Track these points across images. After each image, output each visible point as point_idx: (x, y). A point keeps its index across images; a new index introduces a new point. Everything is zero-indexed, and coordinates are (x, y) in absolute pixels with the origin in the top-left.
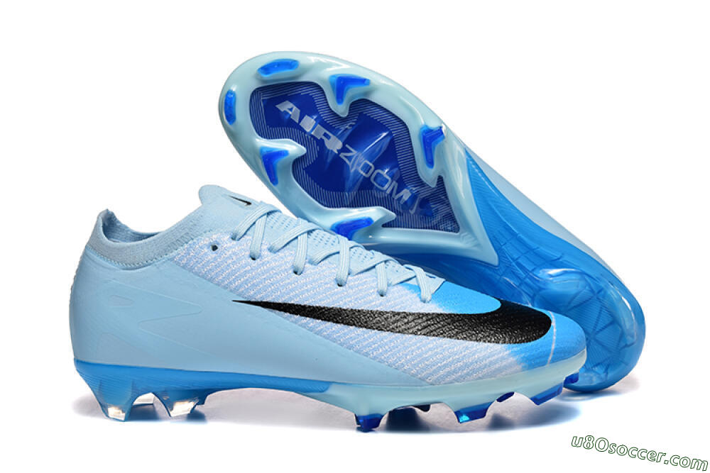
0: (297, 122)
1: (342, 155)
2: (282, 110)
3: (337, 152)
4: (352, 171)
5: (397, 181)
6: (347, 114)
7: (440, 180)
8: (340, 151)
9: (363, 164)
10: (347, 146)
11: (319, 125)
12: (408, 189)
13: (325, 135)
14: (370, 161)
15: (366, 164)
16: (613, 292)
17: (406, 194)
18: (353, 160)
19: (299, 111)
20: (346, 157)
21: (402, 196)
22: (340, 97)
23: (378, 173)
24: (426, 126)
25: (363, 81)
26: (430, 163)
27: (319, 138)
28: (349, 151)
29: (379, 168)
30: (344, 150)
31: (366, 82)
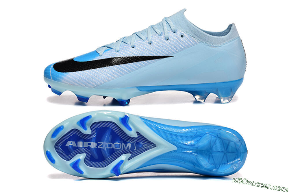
0: (76, 146)
1: (99, 147)
2: (69, 146)
3: (96, 147)
4: (105, 149)
5: (123, 143)
6: (91, 132)
7: (138, 133)
8: (97, 146)
9: (108, 145)
10: (98, 143)
11: (84, 142)
12: (129, 143)
13: (89, 144)
14: (109, 142)
15: (109, 144)
16: (222, 131)
17: (129, 145)
18: (103, 146)
19: (74, 142)
20: (100, 147)
21: (128, 147)
22: (85, 128)
23: (115, 144)
24: (120, 118)
25: (88, 117)
26: (130, 129)
27: (87, 147)
28: (101, 144)
29: (114, 143)
30: (98, 145)
31: (90, 117)
